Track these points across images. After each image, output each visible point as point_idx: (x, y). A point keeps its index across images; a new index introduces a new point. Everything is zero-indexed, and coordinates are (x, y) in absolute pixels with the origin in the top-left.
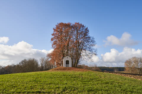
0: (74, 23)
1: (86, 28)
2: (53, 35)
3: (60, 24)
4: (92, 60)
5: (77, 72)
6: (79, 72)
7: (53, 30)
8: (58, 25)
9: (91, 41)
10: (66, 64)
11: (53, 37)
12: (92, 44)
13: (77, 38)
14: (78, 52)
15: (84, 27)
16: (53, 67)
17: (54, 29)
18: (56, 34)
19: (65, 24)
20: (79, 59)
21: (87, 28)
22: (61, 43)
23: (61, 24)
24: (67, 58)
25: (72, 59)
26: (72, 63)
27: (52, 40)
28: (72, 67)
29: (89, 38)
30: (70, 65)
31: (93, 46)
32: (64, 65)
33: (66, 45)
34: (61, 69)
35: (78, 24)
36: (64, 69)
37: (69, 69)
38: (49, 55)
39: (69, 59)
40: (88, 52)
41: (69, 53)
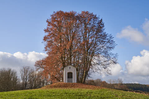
0: (80, 13)
1: (100, 19)
2: (46, 31)
3: (58, 13)
4: (110, 72)
5: (85, 90)
6: (87, 90)
7: (47, 23)
8: (55, 15)
9: (107, 41)
10: (68, 77)
11: (47, 34)
12: (110, 46)
13: (86, 37)
14: (87, 59)
15: (97, 18)
16: (43, 83)
17: (47, 21)
18: (52, 29)
19: (66, 13)
20: (88, 70)
21: (102, 20)
22: (59, 45)
23: (60, 14)
24: (70, 68)
25: (77, 70)
26: (78, 76)
27: (45, 39)
28: (77, 82)
29: (105, 36)
30: (74, 80)
31: (112, 49)
32: (65, 80)
33: (68, 47)
34: (60, 86)
35: (87, 13)
36: (65, 86)
37: (73, 86)
38: (39, 64)
39: (73, 70)
40: (102, 59)
41: (72, 60)
